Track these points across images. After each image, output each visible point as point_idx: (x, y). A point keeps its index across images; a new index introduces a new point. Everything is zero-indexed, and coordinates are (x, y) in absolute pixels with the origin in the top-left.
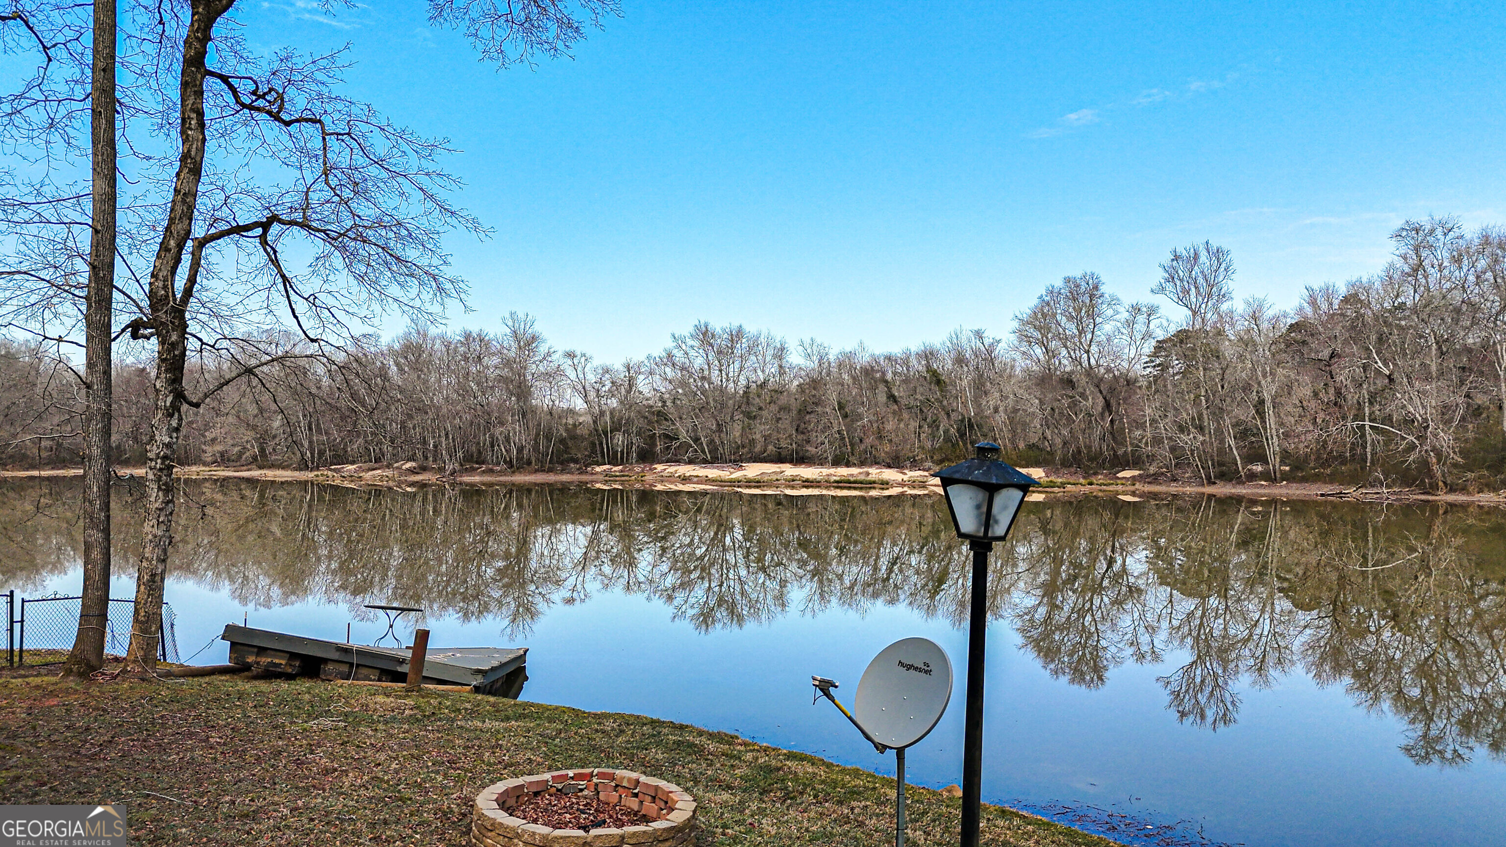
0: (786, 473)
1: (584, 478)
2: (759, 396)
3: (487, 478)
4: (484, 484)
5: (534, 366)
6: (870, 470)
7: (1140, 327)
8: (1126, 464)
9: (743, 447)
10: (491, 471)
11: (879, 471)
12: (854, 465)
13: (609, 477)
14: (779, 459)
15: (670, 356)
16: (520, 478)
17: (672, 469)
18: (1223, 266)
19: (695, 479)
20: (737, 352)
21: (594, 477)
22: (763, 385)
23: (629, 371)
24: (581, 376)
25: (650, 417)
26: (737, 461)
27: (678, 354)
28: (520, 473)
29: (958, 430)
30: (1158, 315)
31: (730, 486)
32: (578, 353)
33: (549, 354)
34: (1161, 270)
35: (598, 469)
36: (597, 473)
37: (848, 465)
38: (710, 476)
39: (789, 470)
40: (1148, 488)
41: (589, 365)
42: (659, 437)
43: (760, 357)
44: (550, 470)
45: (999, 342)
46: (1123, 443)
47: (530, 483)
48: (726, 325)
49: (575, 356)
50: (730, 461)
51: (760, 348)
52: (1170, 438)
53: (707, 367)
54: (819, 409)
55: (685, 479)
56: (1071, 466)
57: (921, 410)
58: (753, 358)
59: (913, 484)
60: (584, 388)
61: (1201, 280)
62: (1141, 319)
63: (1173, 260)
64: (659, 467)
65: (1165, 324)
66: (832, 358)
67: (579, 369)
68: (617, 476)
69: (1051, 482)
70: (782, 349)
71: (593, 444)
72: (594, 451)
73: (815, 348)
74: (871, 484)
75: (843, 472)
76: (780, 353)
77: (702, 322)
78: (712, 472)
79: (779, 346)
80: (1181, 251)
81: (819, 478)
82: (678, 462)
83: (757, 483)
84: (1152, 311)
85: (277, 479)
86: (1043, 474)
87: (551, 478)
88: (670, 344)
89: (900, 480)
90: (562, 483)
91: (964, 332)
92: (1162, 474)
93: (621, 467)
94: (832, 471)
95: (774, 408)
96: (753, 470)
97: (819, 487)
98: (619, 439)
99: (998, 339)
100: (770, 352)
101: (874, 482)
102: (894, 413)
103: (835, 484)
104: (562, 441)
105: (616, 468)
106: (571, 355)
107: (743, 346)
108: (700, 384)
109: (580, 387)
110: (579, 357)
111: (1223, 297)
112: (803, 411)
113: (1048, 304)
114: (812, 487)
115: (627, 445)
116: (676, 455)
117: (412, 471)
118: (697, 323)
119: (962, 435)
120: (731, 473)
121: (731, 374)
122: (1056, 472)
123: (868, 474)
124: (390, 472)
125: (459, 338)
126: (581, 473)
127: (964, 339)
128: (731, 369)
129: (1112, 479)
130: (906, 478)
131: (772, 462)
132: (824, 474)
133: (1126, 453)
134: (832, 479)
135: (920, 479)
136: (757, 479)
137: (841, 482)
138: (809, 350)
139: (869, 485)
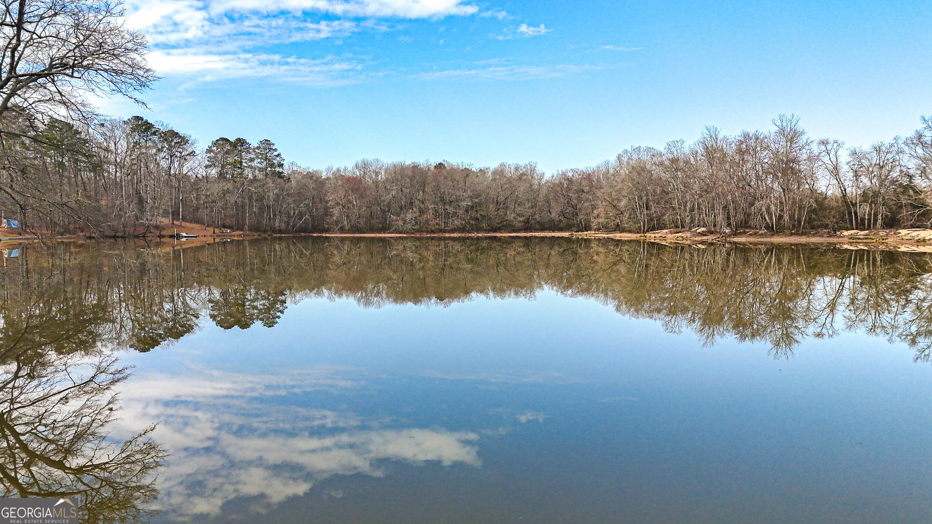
1: (831, 240)
3: (752, 239)
4: (751, 244)
5: (795, 154)
10: (755, 234)
13: (853, 240)
15: (919, 136)
16: (777, 240)
17: (914, 233)
21: (840, 240)
23: (877, 152)
24: (833, 159)
25: (897, 189)
27: (928, 134)
28: (778, 235)
32: (831, 141)
33: (806, 144)
35: (846, 233)
36: (844, 236)
41: (841, 150)
42: (904, 206)
44: (803, 234)
47: (787, 244)
49: (828, 143)
55: (926, 242)
60: (835, 168)
64: (903, 232)
67: (832, 153)
68: (859, 239)
71: (843, 213)
72: (843, 219)
82: (920, 227)
85: (622, 239)
87: (803, 240)
88: (920, 126)
90: (814, 244)
93: (866, 232)
98: (867, 209)
104: (813, 211)
105: (861, 233)
106: (824, 143)
109: (831, 167)
110: (832, 143)
115: (874, 214)
116: (920, 221)
117: (702, 234)
124: (688, 234)
125: (739, 138)
126: (830, 236)
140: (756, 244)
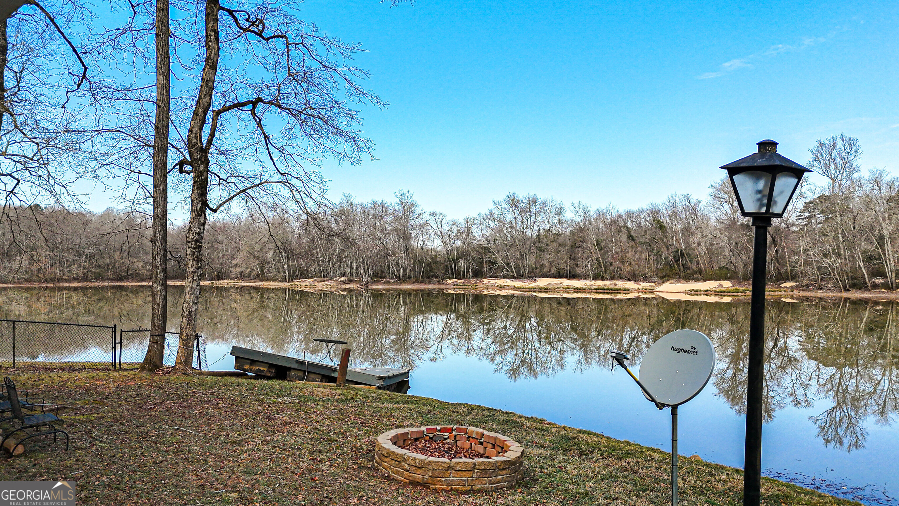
0: (563, 284)
1: (441, 286)
2: (546, 237)
3: (386, 287)
4: (384, 290)
5: (413, 221)
6: (617, 282)
8: (787, 279)
9: (537, 268)
10: (389, 282)
11: (623, 283)
12: (607, 279)
13: (456, 286)
14: (560, 276)
15: (492, 214)
16: (405, 287)
17: (493, 281)
18: (854, 149)
19: (508, 288)
20: (533, 210)
21: (447, 286)
22: (548, 231)
23: (467, 223)
24: (440, 227)
25: (480, 251)
26: (533, 277)
27: (497, 213)
28: (405, 283)
29: (674, 257)
30: (808, 183)
31: (529, 291)
32: (438, 213)
33: (421, 214)
34: (810, 154)
35: (450, 281)
36: (449, 284)
37: (603, 279)
38: (516, 286)
39: (566, 282)
40: (802, 294)
41: (444, 220)
42: (486, 262)
43: (547, 214)
44: (422, 282)
45: (700, 202)
46: (784, 265)
47: (410, 290)
48: (526, 194)
49: (436, 215)
50: (529, 277)
51: (547, 208)
52: (818, 262)
53: (514, 220)
54: (584, 245)
55: (501, 288)
56: (749, 280)
57: (649, 245)
58: (542, 214)
59: (645, 291)
60: (441, 233)
61: (838, 159)
63: (818, 147)
64: (486, 280)
65: (813, 188)
66: (592, 213)
67: (439, 222)
68: (460, 286)
69: (736, 289)
70: (561, 209)
71: (447, 267)
72: (447, 271)
73: (581, 207)
74: (618, 291)
75: (599, 283)
76: (560, 211)
77: (512, 193)
78: (518, 283)
79: (558, 207)
80: (824, 140)
81: (584, 287)
82: (497, 277)
83: (546, 290)
85: (270, 287)
86: (731, 285)
87: (422, 286)
88: (492, 207)
89: (637, 288)
90: (429, 290)
91: (677, 196)
92: (812, 285)
93: (463, 280)
94: (593, 282)
95: (555, 244)
96: (542, 282)
97: (584, 292)
98: (462, 264)
99: (699, 200)
100: (553, 211)
101: (620, 290)
102: (632, 247)
103: (595, 291)
104: (429, 265)
105: (460, 281)
106: (434, 214)
107: (536, 207)
108: (510, 231)
109: (439, 233)
110: (438, 215)
111: (854, 170)
112: (574, 247)
114: (580, 292)
115: (467, 267)
116: (496, 273)
117: (344, 282)
118: (508, 194)
119: (677, 260)
120: (529, 284)
121: (529, 224)
122: (739, 283)
123: (616, 285)
124: (332, 283)
125: (370, 205)
126: (440, 284)
127: (677, 200)
128: (529, 221)
129: (777, 288)
130: (640, 287)
131: (554, 277)
132: (588, 285)
133: (786, 271)
134: (593, 287)
135: (650, 288)
136: (546, 287)
137: (598, 289)
138: (578, 209)
139: (617, 291)
140: (389, 290)
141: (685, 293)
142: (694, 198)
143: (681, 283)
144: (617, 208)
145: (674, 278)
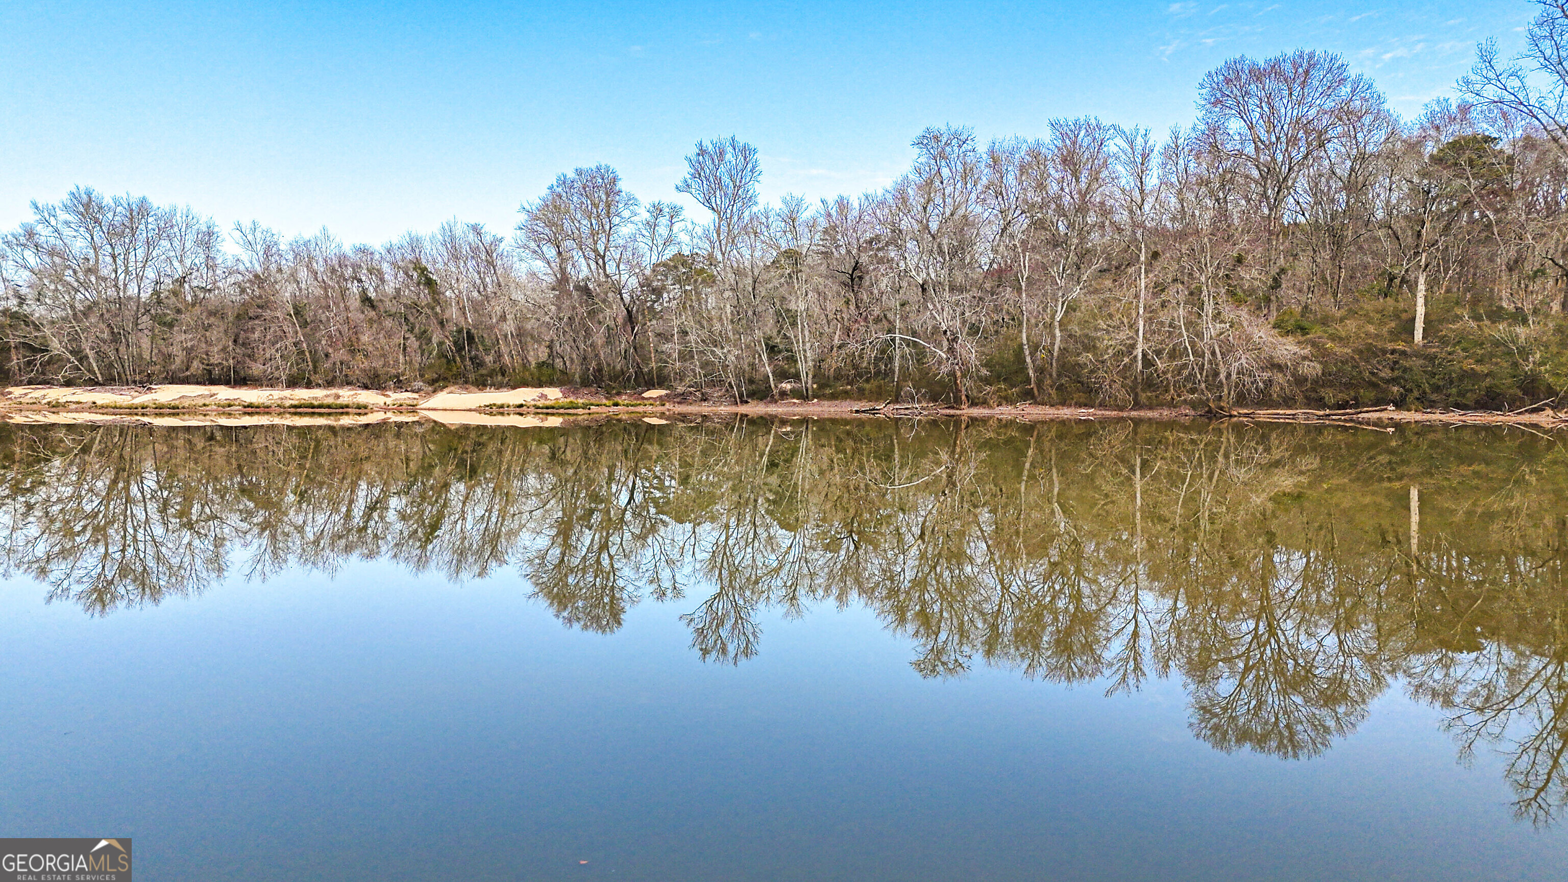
0: (219, 397)
2: (176, 295)
6: (341, 392)
7: (662, 230)
8: (650, 385)
9: (154, 363)
11: (352, 393)
12: (318, 386)
14: (211, 380)
15: (30, 233)
17: (37, 393)
18: (750, 166)
19: (75, 406)
20: (141, 233)
22: (182, 280)
26: (146, 382)
27: (44, 232)
29: (455, 343)
30: (681, 218)
34: (687, 164)
37: (309, 385)
38: (100, 402)
39: (224, 393)
40: (676, 409)
42: (15, 347)
43: (176, 243)
45: (501, 240)
46: (646, 360)
48: (121, 194)
50: (135, 382)
51: (176, 230)
52: (701, 353)
53: (92, 251)
54: (268, 314)
55: (59, 407)
56: (591, 385)
57: (406, 318)
58: (165, 243)
59: (399, 409)
61: (726, 179)
62: (664, 221)
63: (699, 155)
64: (16, 391)
65: (690, 227)
66: (283, 247)
69: (571, 402)
70: (210, 234)
73: (258, 235)
74: (343, 410)
75: (302, 394)
76: (207, 239)
77: (82, 188)
78: (103, 397)
79: (205, 229)
80: (707, 144)
81: (268, 403)
82: (46, 383)
83: (174, 410)
84: (675, 212)
86: (561, 395)
89: (382, 404)
91: (459, 225)
92: (692, 393)
94: (288, 393)
95: (199, 311)
96: (167, 394)
97: (268, 413)
99: (499, 236)
100: (191, 237)
101: (347, 406)
102: (371, 321)
103: (292, 410)
107: (150, 226)
108: (82, 277)
111: (751, 200)
112: (243, 317)
113: (560, 196)
114: (258, 413)
116: (44, 374)
118: (74, 190)
119: (460, 349)
120: (133, 398)
121: (131, 265)
122: (575, 392)
123: (338, 397)
127: (458, 232)
128: (132, 258)
129: (638, 399)
130: (389, 401)
131: (198, 383)
132: (276, 397)
133: (651, 371)
134: (288, 403)
135: (409, 402)
136: (173, 403)
137: (300, 407)
138: (250, 237)
139: (341, 410)
141: (479, 410)
142: (491, 230)
143: (469, 392)
144: (337, 240)
145: (456, 383)
